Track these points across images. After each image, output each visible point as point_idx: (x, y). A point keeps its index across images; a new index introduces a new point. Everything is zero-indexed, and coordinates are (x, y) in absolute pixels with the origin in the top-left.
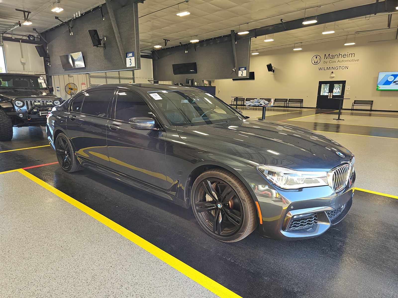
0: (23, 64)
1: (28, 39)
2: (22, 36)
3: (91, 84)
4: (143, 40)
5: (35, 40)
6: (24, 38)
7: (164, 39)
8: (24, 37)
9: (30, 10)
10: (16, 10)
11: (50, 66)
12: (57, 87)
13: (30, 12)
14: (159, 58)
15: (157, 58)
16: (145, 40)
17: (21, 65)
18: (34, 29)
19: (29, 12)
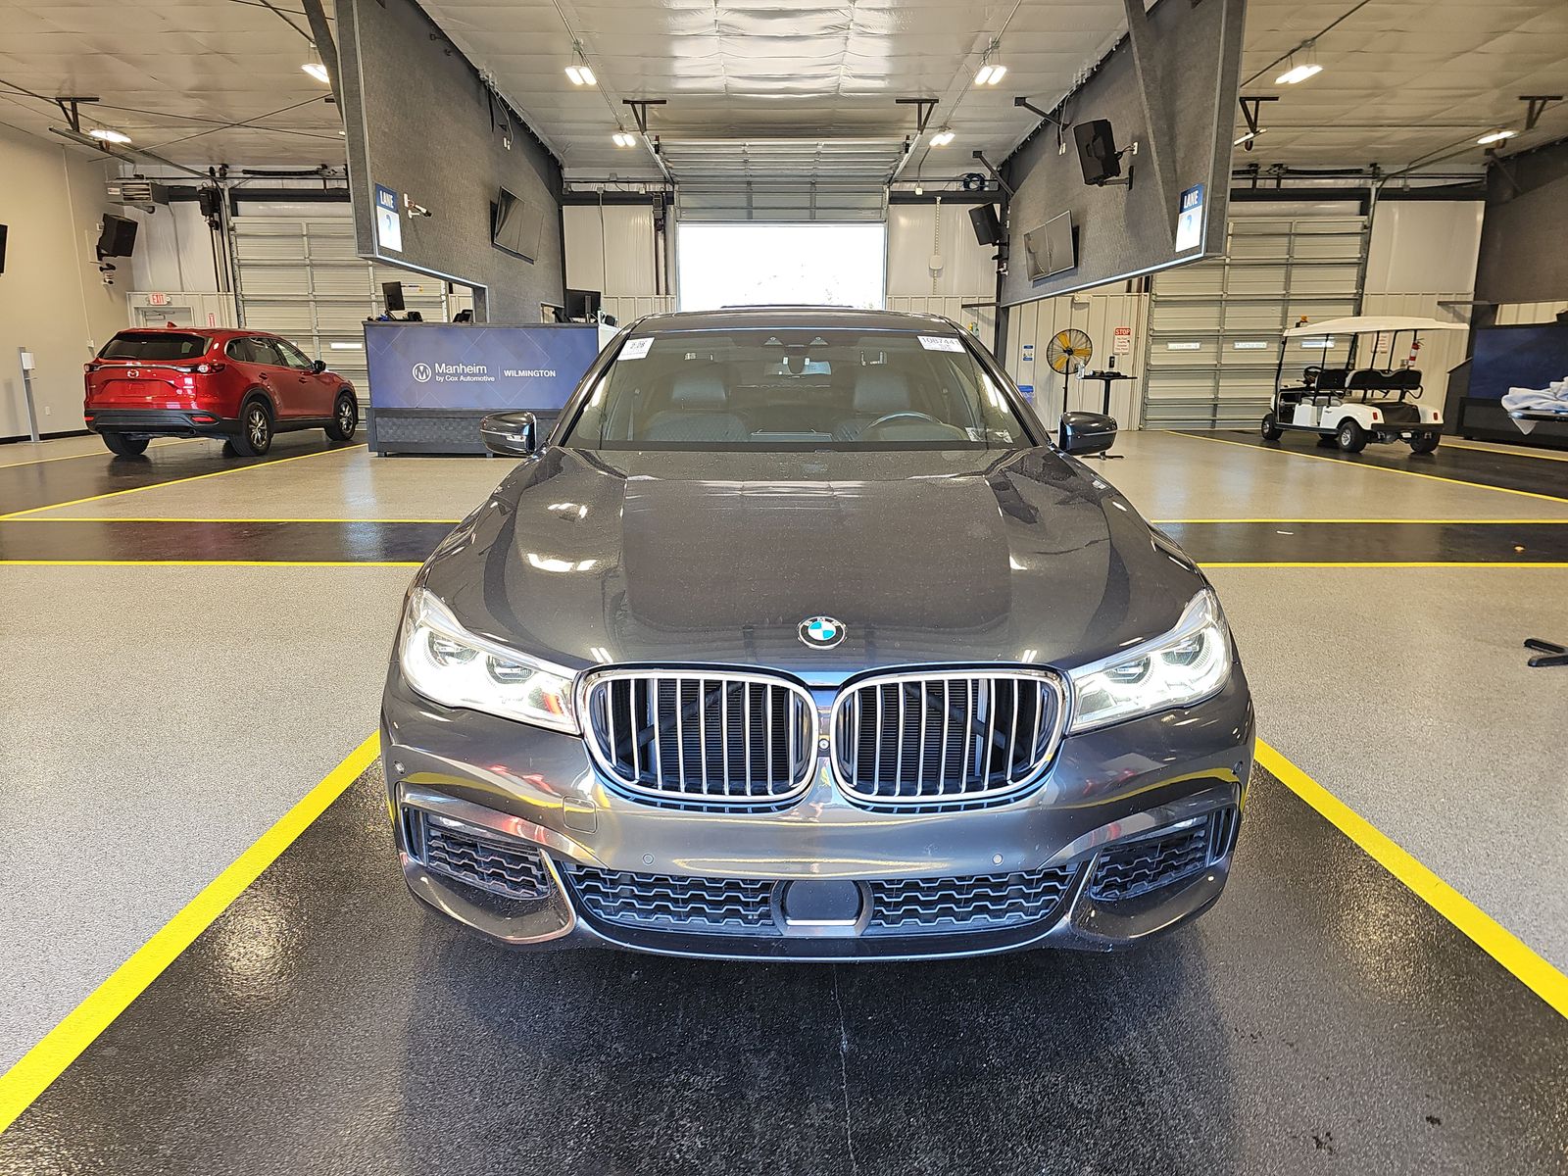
0: (935, 273)
1: (963, 189)
2: (946, 184)
3: (1151, 333)
4: (1409, 118)
5: (982, 188)
6: (954, 187)
7: (1522, 98)
8: (951, 184)
9: (937, 95)
10: (897, 101)
11: (1007, 273)
12: (1025, 347)
13: (937, 101)
14: (1516, 193)
15: (1507, 194)
16: (1422, 118)
17: (929, 277)
18: (977, 154)
19: (933, 102)
